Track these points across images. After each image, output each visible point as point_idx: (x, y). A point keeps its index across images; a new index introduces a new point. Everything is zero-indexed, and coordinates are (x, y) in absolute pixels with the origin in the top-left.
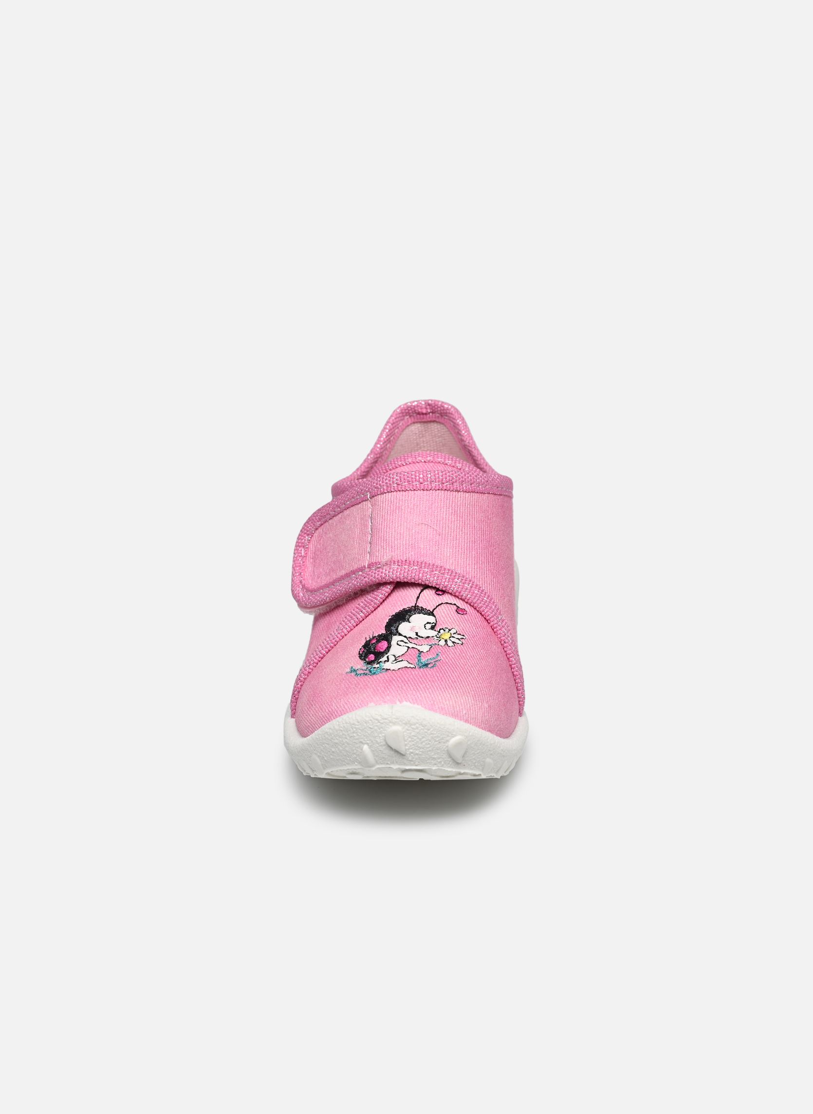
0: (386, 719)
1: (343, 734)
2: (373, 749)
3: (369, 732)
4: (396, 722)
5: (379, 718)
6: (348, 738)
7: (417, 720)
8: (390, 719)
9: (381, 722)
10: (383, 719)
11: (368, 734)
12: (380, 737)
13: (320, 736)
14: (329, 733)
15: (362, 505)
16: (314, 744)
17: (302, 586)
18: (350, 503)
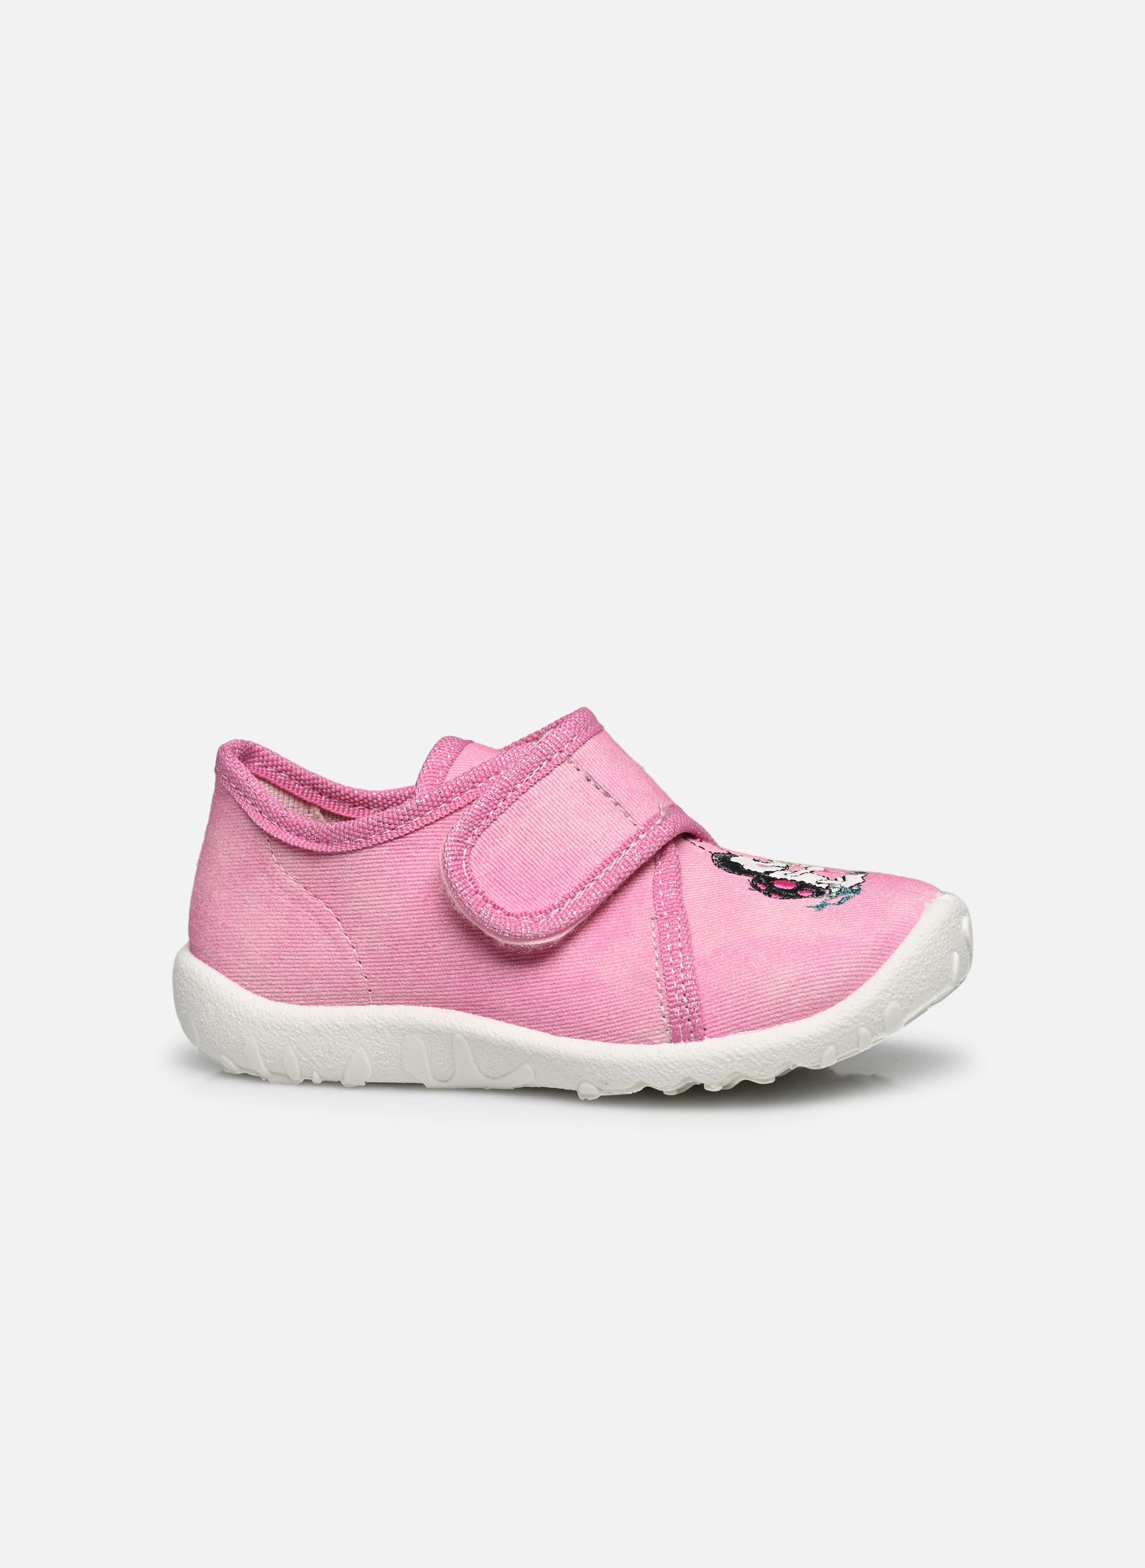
0: (957, 910)
1: (935, 948)
2: (960, 955)
3: (954, 933)
4: (962, 912)
5: (954, 912)
6: (940, 950)
9: (957, 915)
11: (954, 936)
12: (961, 936)
13: (902, 969)
14: (916, 957)
15: (557, 772)
16: (893, 986)
17: (517, 917)
18: (527, 783)
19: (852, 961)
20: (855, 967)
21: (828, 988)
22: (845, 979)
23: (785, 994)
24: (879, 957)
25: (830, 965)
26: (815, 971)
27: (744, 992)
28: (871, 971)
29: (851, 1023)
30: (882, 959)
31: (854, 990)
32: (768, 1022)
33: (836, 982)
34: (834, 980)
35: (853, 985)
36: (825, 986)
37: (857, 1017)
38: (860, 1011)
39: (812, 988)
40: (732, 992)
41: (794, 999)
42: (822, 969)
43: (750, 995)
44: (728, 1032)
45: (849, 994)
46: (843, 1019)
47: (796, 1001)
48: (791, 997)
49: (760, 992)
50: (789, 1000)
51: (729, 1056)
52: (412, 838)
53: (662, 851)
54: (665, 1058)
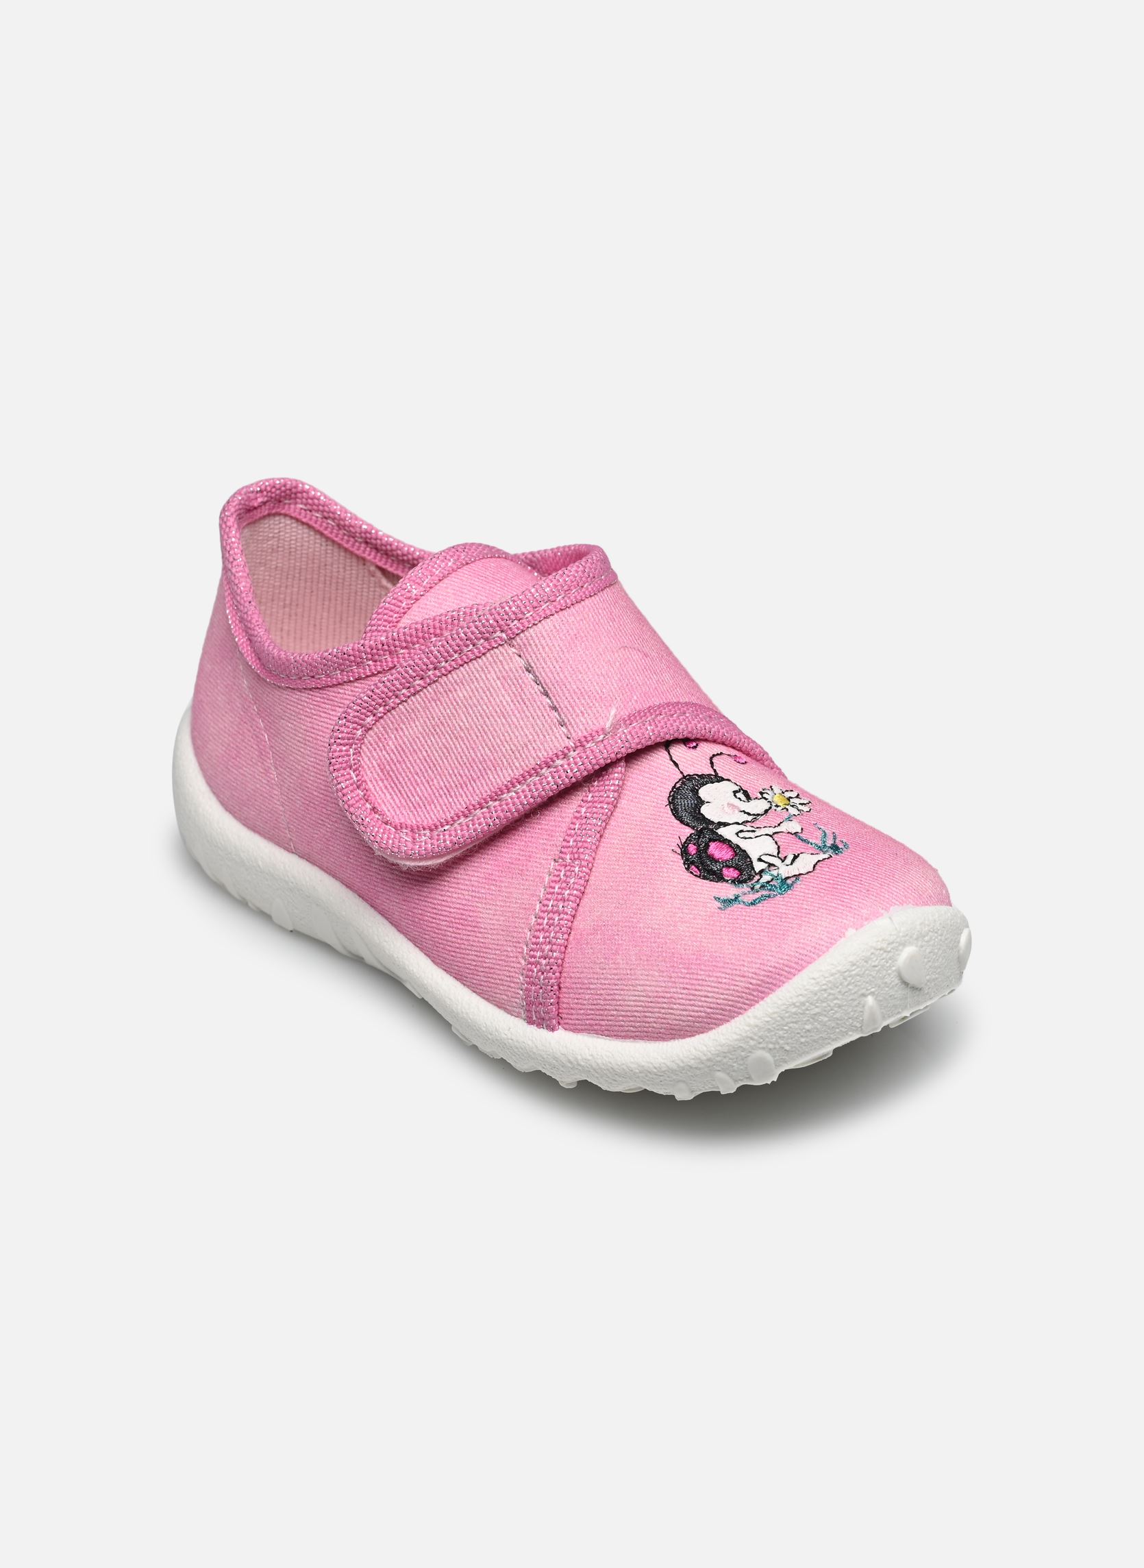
0: (893, 943)
1: (830, 994)
2: (881, 999)
3: (874, 973)
4: (905, 942)
5: (885, 946)
6: (840, 997)
7: (929, 925)
8: (898, 940)
9: (889, 949)
10: (889, 944)
11: (873, 977)
12: (889, 975)
13: (776, 1015)
14: (798, 1004)
15: (492, 656)
16: (760, 1034)
17: (395, 828)
18: (453, 663)
19: (721, 991)
20: (723, 999)
21: (687, 1016)
22: (709, 1010)
23: (641, 1008)
24: (755, 993)
25: (696, 990)
26: (677, 993)
27: (602, 992)
28: (741, 1008)
29: (702, 1066)
30: (757, 997)
31: (718, 1025)
32: (623, 1034)
33: (697, 1012)
34: (696, 1008)
35: (717, 1019)
36: (684, 1013)
37: (709, 1060)
38: (712, 1054)
39: (670, 1011)
40: (591, 986)
41: (650, 1017)
42: (685, 991)
43: (607, 997)
44: (582, 1030)
45: (712, 1029)
46: (693, 1059)
47: (652, 1020)
48: (647, 1014)
49: (617, 997)
50: (646, 1017)
51: (570, 1062)
52: (331, 693)
53: (601, 772)
54: (512, 1040)
